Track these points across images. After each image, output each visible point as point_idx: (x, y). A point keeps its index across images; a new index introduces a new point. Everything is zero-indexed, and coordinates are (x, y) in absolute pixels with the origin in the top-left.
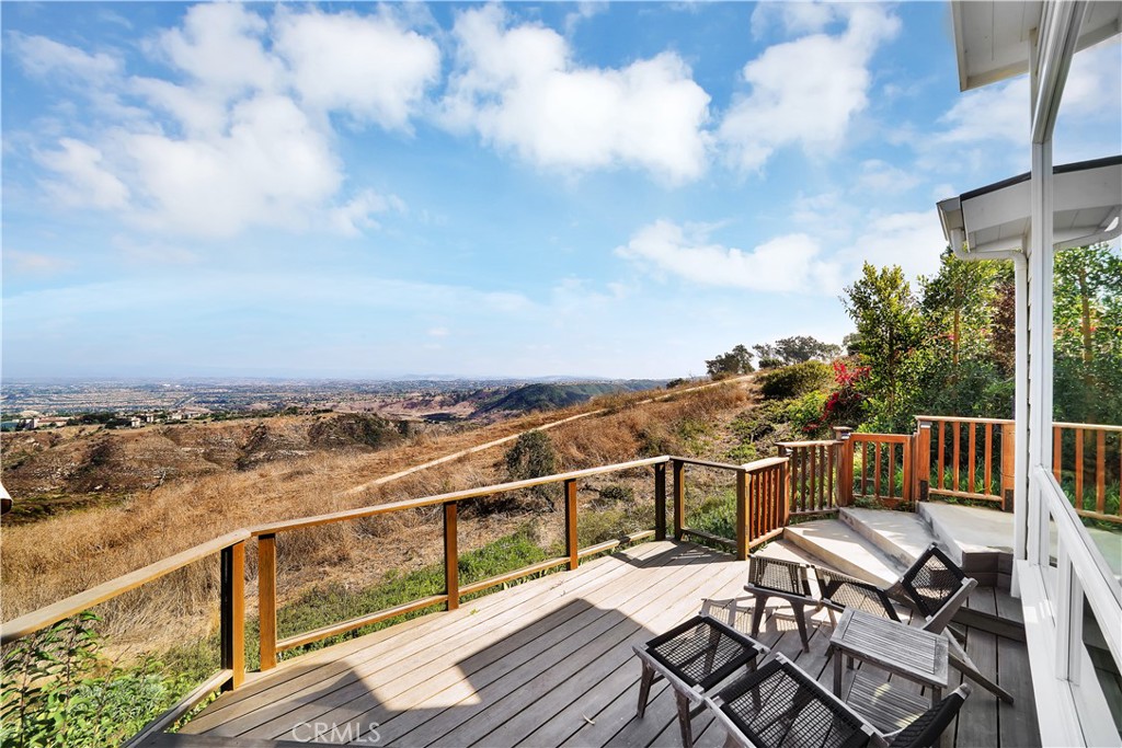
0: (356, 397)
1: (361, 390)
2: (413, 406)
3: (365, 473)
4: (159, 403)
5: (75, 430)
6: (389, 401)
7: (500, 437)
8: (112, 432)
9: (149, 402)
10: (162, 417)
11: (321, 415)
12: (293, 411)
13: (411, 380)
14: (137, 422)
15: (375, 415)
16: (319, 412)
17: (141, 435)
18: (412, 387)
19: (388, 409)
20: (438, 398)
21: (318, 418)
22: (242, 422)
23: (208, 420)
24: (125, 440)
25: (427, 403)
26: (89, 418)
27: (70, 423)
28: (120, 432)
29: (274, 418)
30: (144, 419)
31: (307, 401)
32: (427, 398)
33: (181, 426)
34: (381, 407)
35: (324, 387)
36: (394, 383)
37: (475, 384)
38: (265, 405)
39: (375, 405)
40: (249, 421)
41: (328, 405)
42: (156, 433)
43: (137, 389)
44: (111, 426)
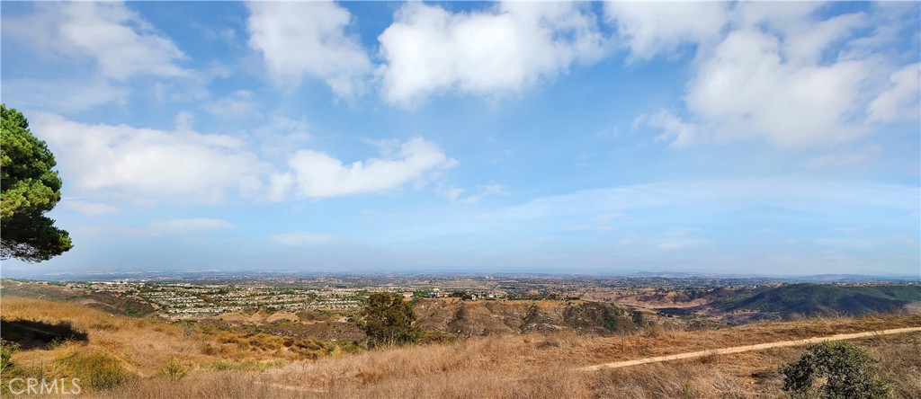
0: (597, 289)
1: (600, 282)
2: (646, 299)
3: (600, 354)
4: (483, 287)
5: (451, 299)
6: (624, 293)
7: (759, 342)
8: (465, 302)
9: (480, 287)
10: (485, 295)
11: (572, 301)
12: (553, 297)
13: (645, 276)
14: (474, 298)
15: (612, 304)
16: (570, 299)
17: (476, 305)
18: (646, 283)
19: (624, 300)
20: (671, 294)
21: (570, 304)
22: (523, 302)
23: (506, 299)
24: (470, 307)
25: (660, 298)
26: (456, 294)
27: (450, 296)
28: (467, 302)
29: (542, 301)
30: (477, 296)
31: (562, 290)
32: (660, 293)
33: (493, 302)
34: (618, 298)
35: (574, 281)
36: (629, 279)
37: (714, 282)
38: (536, 292)
39: (613, 297)
40: (527, 301)
41: (577, 294)
42: (482, 305)
43: (474, 279)
44: (464, 299)
